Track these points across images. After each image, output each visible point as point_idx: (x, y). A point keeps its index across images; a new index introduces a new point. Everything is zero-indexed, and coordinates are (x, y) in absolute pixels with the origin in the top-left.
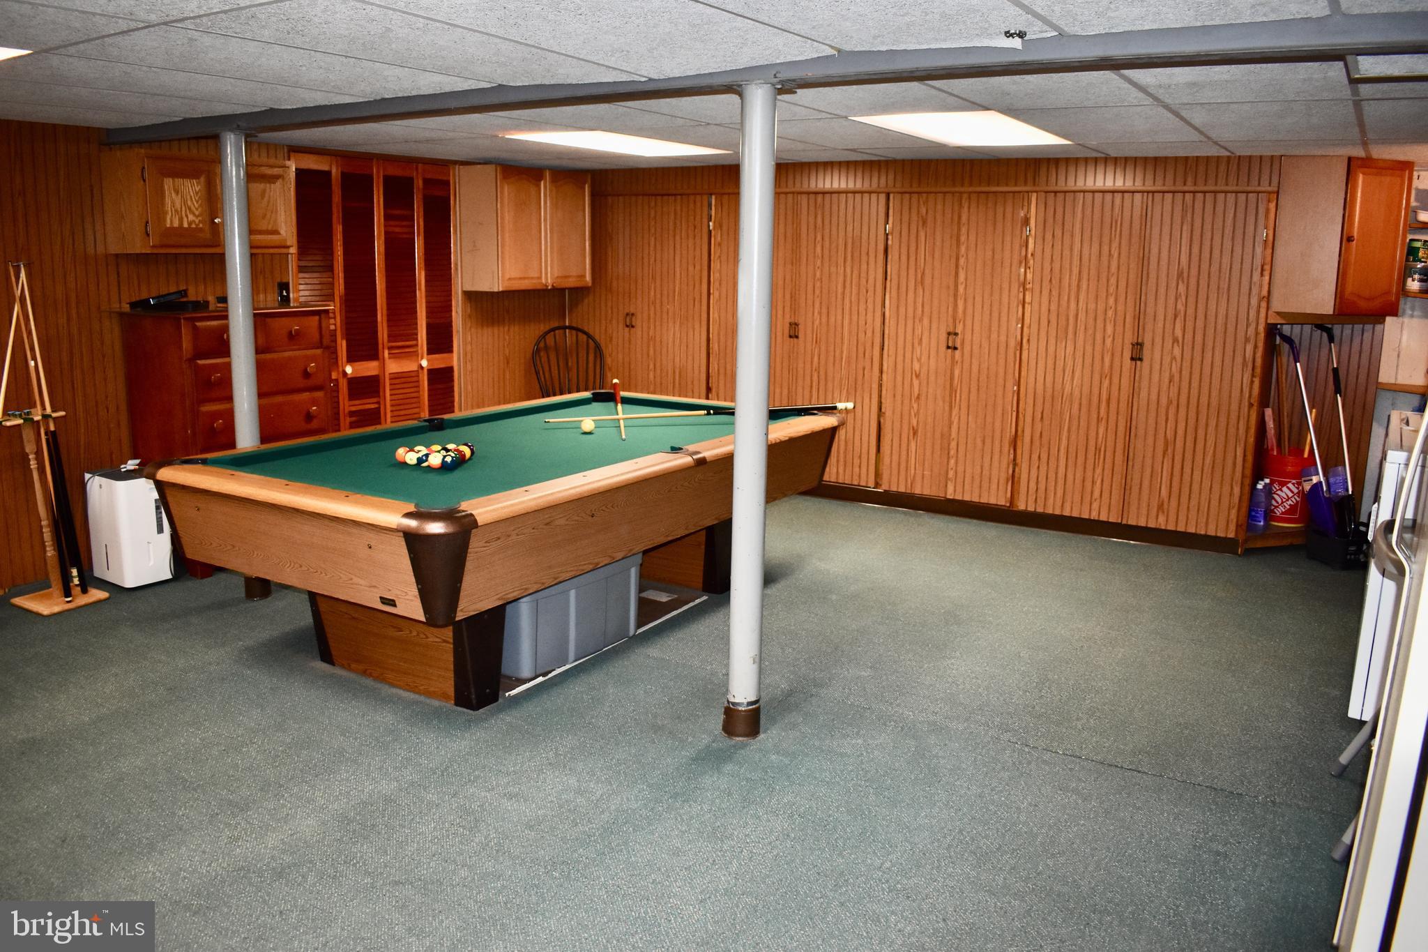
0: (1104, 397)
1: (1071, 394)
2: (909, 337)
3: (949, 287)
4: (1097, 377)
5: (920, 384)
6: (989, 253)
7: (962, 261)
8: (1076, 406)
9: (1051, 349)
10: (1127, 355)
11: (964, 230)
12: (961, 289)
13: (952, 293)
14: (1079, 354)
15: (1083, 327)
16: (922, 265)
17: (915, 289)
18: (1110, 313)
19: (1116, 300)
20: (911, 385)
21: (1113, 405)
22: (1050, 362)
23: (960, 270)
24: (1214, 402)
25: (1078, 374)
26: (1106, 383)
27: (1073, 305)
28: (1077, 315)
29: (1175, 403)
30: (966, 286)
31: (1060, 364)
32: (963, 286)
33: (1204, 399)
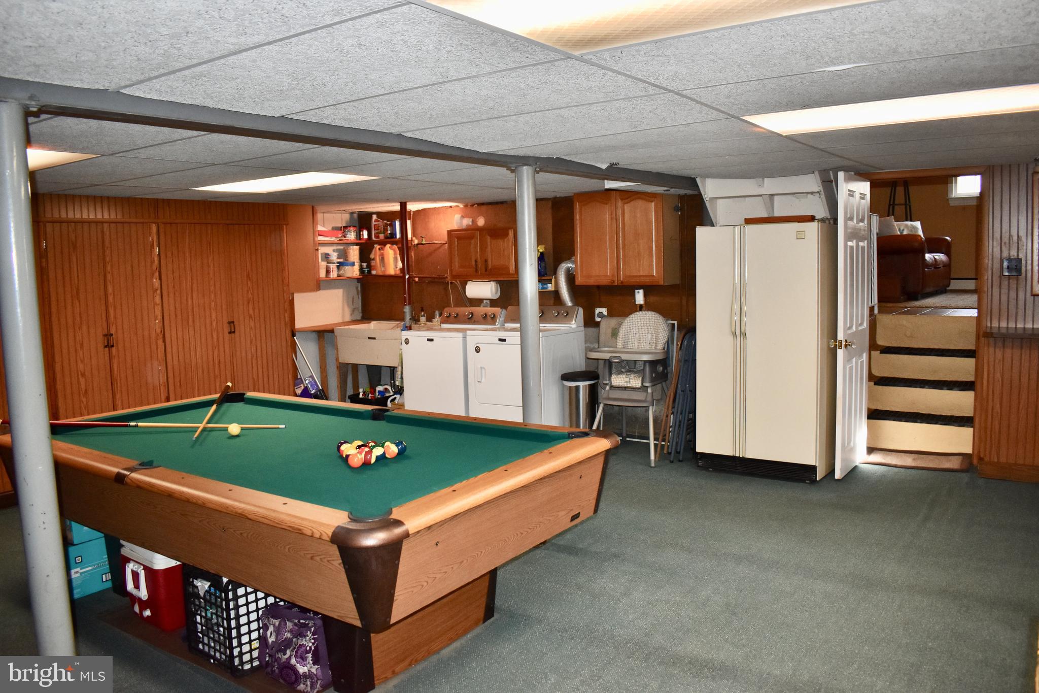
0: (216, 362)
1: (196, 364)
2: (72, 343)
3: (100, 298)
4: (210, 348)
5: (86, 380)
6: (129, 268)
7: (109, 276)
8: (200, 371)
9: (180, 334)
10: (227, 330)
11: (108, 252)
12: (111, 298)
13: (103, 302)
14: (198, 335)
15: (198, 317)
16: (76, 282)
17: (72, 303)
18: (213, 304)
19: (215, 296)
20: (79, 382)
21: (222, 366)
22: (180, 343)
23: (108, 283)
24: (274, 351)
25: (198, 349)
26: (216, 352)
27: (190, 302)
28: (193, 308)
29: (255, 356)
30: (114, 295)
31: (187, 344)
32: (112, 296)
33: (270, 351)
